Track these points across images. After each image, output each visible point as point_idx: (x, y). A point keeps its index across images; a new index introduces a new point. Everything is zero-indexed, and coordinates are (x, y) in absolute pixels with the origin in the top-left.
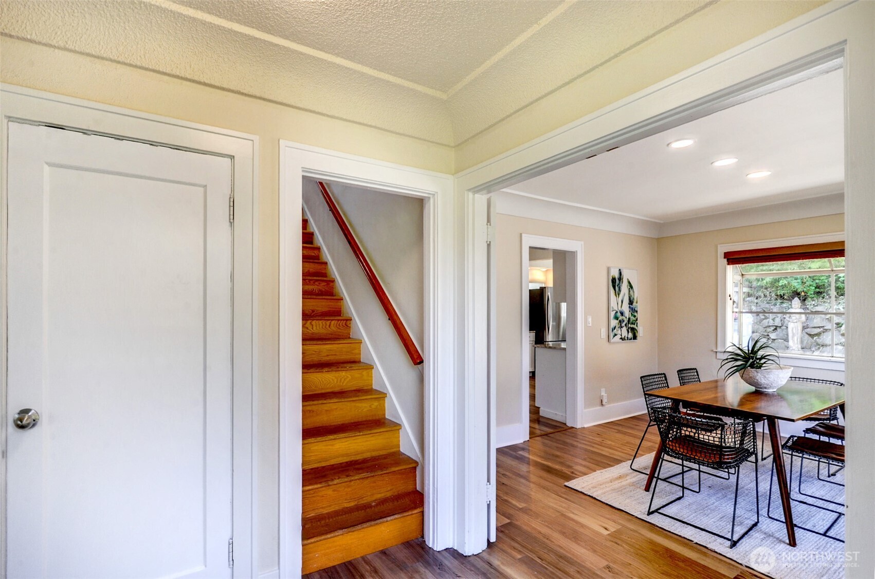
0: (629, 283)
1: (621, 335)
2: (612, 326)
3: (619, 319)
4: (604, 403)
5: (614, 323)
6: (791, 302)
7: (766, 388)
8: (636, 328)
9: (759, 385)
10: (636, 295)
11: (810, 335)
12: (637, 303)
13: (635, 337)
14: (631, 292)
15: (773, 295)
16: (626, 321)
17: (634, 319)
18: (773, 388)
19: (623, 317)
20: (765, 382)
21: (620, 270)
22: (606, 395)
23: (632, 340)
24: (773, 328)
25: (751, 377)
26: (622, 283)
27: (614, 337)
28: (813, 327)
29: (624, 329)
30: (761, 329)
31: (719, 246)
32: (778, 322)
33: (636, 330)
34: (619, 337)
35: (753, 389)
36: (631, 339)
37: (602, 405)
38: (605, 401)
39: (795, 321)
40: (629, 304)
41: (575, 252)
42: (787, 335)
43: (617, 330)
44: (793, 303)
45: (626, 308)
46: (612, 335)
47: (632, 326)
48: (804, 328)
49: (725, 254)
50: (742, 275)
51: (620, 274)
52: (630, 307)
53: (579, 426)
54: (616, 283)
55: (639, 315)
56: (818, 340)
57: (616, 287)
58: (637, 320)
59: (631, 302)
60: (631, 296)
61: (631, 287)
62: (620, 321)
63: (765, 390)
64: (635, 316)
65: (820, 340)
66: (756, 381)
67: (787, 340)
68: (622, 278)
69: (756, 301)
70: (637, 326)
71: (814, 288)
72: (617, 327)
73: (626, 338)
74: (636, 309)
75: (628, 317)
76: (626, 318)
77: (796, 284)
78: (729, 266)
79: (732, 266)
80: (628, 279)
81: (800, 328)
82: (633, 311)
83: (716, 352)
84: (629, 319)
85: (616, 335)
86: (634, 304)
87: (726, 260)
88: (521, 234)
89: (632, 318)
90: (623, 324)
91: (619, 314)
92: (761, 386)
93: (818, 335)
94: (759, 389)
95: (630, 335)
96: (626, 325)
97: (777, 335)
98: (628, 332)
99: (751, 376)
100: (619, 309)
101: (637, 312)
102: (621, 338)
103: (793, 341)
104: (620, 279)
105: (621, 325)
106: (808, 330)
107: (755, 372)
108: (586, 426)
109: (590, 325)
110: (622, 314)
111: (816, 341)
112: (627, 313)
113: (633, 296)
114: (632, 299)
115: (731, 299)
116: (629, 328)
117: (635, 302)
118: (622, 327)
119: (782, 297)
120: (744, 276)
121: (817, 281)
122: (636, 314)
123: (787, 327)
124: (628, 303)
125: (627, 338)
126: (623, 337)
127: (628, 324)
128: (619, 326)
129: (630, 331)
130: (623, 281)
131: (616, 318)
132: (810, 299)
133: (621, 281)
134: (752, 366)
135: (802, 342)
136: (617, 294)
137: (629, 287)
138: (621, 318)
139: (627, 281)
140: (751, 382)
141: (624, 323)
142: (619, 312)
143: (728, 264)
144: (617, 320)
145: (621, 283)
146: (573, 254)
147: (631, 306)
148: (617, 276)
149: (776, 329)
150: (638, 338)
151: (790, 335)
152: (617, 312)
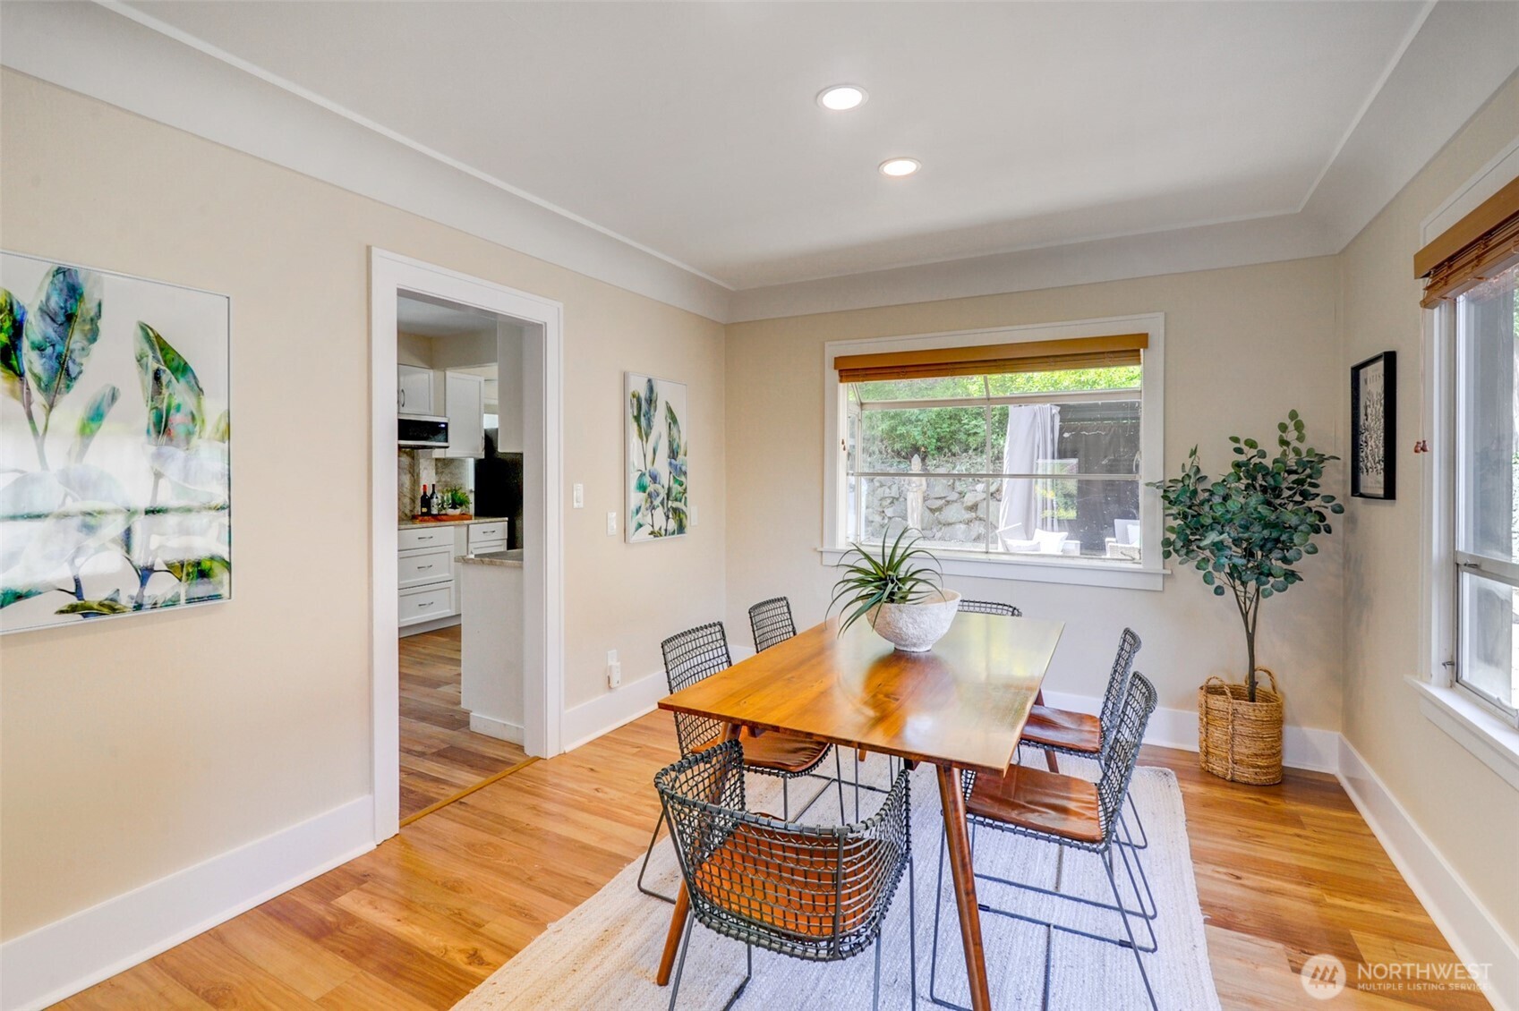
0: (670, 410)
1: (653, 526)
2: (633, 506)
3: (647, 492)
4: (613, 684)
5: (637, 498)
6: (910, 462)
7: (915, 645)
8: (684, 508)
9: (902, 639)
10: (685, 437)
11: (931, 510)
12: (685, 455)
13: (681, 529)
14: (674, 431)
15: (889, 451)
16: (663, 494)
17: (680, 489)
18: (927, 645)
19: (658, 486)
20: (914, 632)
21: (649, 381)
22: (619, 664)
23: (676, 536)
24: (889, 501)
25: (888, 623)
26: (655, 411)
27: (637, 530)
28: (937, 498)
29: (659, 513)
30: (876, 503)
31: (827, 344)
32: (894, 492)
33: (684, 513)
34: (648, 529)
35: (889, 647)
36: (673, 533)
37: (610, 688)
38: (615, 678)
39: (915, 490)
40: (669, 457)
41: (541, 325)
42: (906, 510)
43: (644, 516)
44: (913, 462)
45: (662, 467)
46: (632, 525)
47: (676, 505)
48: (925, 499)
49: (837, 359)
50: (862, 404)
51: (651, 389)
52: (670, 464)
53: (551, 752)
54: (643, 408)
55: (690, 482)
56: (939, 517)
57: (642, 419)
58: (685, 490)
59: (673, 454)
60: (674, 440)
61: (674, 420)
62: (650, 495)
63: (913, 649)
64: (681, 484)
65: (943, 516)
66: (897, 631)
67: (905, 518)
68: (654, 399)
69: (869, 459)
70: (685, 504)
71: (935, 441)
72: (643, 508)
73: (663, 532)
74: (683, 468)
75: (666, 486)
76: (663, 487)
77: (916, 434)
78: (841, 385)
79: (846, 384)
80: (667, 403)
81: (920, 500)
82: (678, 472)
83: (822, 552)
84: (669, 489)
85: (640, 526)
86: (680, 457)
87: (837, 372)
88: (369, 249)
89: (676, 488)
90: (657, 502)
91: (647, 479)
92: (907, 643)
93: (939, 509)
94: (901, 648)
95: (672, 525)
96: (662, 503)
97: (894, 511)
98: (668, 517)
99: (888, 619)
100: (649, 466)
101: (685, 473)
102: (652, 533)
103: (913, 519)
104: (650, 401)
105: (652, 502)
106: (928, 503)
107: (897, 611)
108: (568, 749)
109: (581, 505)
110: (654, 479)
111: (937, 518)
112: (665, 478)
113: (677, 440)
114: (675, 446)
115: (844, 449)
116: (668, 509)
117: (682, 452)
118: (654, 508)
119: (898, 453)
120: (864, 407)
121: (939, 430)
122: (683, 479)
123: (906, 499)
124: (666, 455)
125: (666, 530)
126: (656, 529)
127: (668, 499)
128: (648, 505)
129: (671, 516)
130: (656, 407)
131: (642, 488)
132: (930, 457)
133: (653, 405)
134: (891, 599)
135: (922, 520)
136: (644, 434)
137: (669, 421)
138: (651, 488)
139: (664, 404)
140: (886, 632)
141: (660, 499)
142: (647, 475)
143: (841, 381)
144: (645, 492)
145: (652, 410)
146: (538, 329)
147: (673, 460)
148: (643, 394)
149: (892, 502)
150: (688, 529)
151: (909, 511)
152: (642, 475)
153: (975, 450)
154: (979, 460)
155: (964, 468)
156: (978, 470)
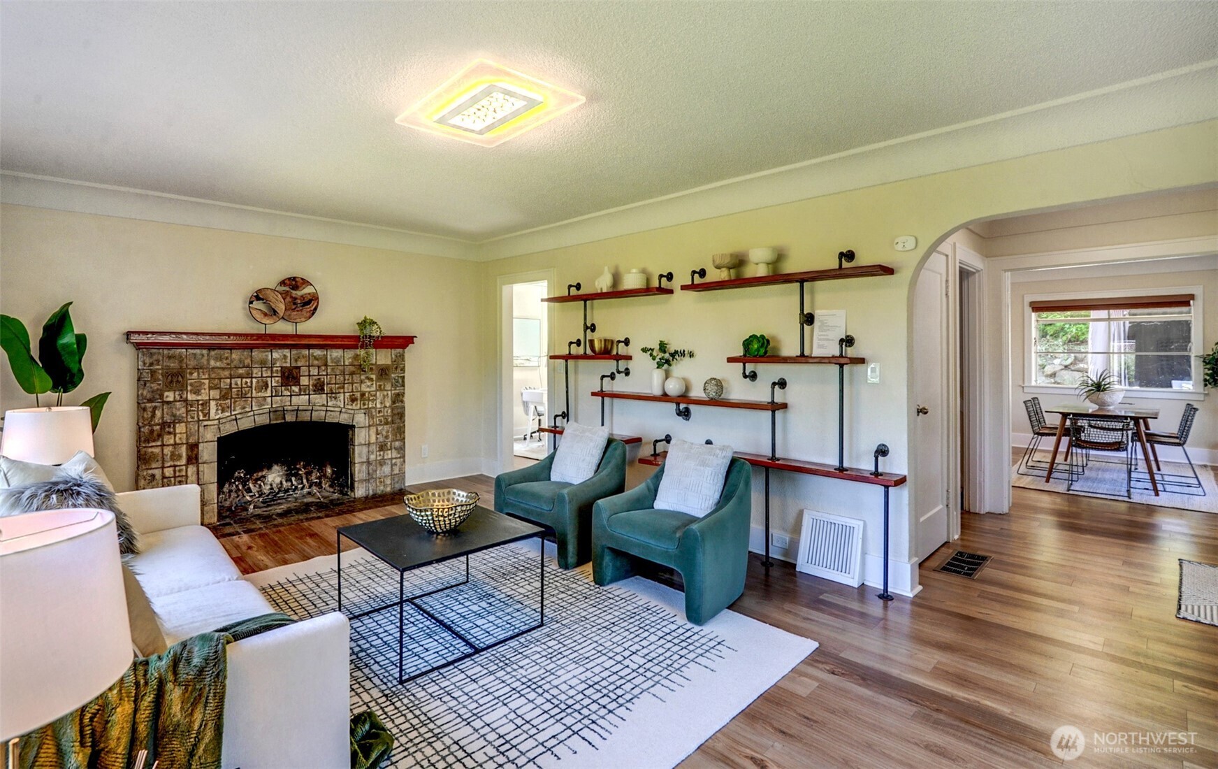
7: (1109, 405)
9: (1104, 403)
20: (1110, 401)
25: (1100, 398)
31: (1025, 296)
49: (1031, 303)
66: (1103, 400)
83: (1023, 387)
87: (1031, 308)
92: (1106, 405)
107: (1103, 394)
143: (1033, 312)
153: (1051, 335)
154: (1056, 342)
155: (1044, 348)
156: (1055, 349)
